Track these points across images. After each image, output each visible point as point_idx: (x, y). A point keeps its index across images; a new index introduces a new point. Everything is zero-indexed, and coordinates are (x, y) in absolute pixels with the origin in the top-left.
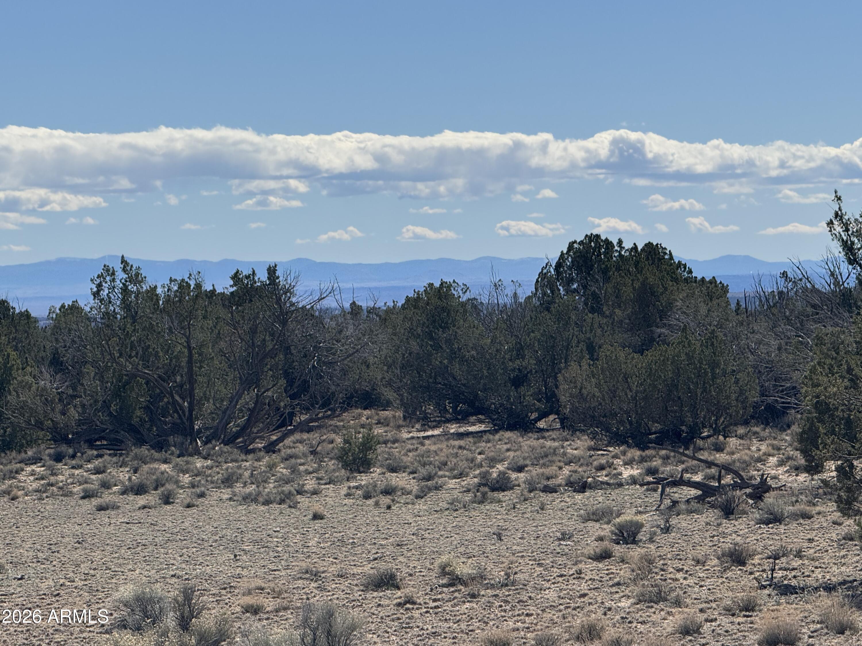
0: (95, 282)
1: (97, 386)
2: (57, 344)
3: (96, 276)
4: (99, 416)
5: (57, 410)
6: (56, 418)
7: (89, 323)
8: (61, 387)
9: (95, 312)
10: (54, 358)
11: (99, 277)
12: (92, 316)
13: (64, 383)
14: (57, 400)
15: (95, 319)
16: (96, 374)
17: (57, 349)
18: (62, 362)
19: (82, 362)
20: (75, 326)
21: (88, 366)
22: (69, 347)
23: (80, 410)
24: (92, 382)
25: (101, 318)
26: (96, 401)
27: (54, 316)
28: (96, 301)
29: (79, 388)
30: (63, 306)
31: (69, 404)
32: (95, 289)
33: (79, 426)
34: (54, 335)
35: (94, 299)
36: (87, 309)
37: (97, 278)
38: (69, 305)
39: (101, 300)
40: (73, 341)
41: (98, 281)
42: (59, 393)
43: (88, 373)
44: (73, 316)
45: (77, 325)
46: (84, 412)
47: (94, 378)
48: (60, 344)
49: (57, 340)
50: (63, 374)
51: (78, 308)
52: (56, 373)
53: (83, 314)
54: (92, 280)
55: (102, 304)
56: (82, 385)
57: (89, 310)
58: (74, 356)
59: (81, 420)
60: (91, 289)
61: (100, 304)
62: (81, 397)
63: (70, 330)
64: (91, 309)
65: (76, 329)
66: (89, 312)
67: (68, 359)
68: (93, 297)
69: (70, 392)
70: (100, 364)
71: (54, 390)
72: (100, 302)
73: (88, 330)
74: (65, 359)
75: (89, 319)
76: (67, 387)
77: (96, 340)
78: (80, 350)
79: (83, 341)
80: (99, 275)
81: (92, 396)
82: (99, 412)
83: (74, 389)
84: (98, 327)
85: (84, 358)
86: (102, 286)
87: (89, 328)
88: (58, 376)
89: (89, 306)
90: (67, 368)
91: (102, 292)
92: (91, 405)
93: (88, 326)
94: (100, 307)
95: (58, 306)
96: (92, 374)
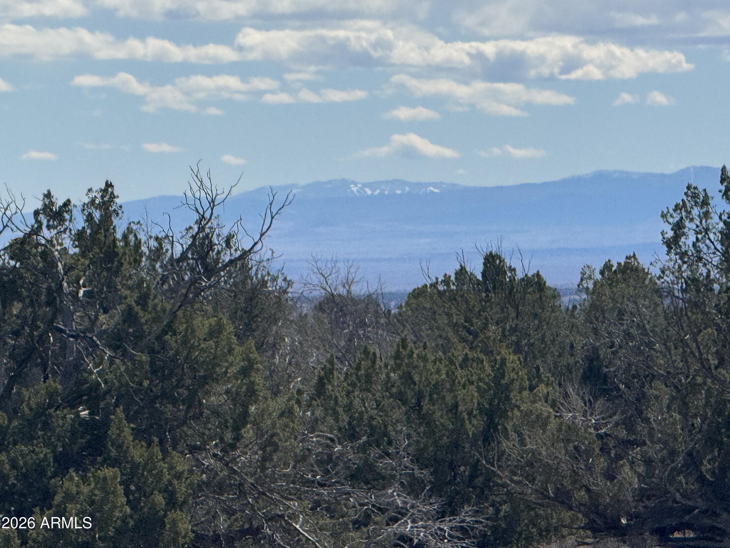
0: (671, 220)
1: (674, 423)
2: (597, 339)
3: (672, 207)
4: (681, 482)
5: (598, 470)
6: (597, 485)
7: (657, 299)
8: (606, 425)
9: (669, 278)
10: (590, 369)
11: (677, 208)
12: (666, 285)
13: (610, 417)
14: (597, 451)
15: (671, 293)
16: (673, 399)
17: (595, 350)
18: (606, 376)
19: (646, 377)
20: (631, 306)
21: (657, 383)
22: (621, 347)
23: (641, 469)
24: (666, 416)
25: (683, 291)
26: (673, 453)
27: (591, 286)
28: (673, 256)
29: (640, 427)
30: (608, 266)
31: (621, 458)
32: (670, 234)
33: (641, 500)
34: (591, 323)
35: (668, 253)
36: (655, 271)
37: (675, 210)
38: (619, 264)
39: (683, 255)
40: (629, 334)
41: (677, 218)
42: (600, 437)
43: (657, 397)
44: (628, 286)
45: (636, 303)
46: (650, 474)
47: (669, 408)
48: (603, 341)
49: (596, 331)
50: (608, 400)
51: (637, 269)
52: (596, 398)
53: (647, 282)
54: (663, 216)
55: (684, 262)
56: (647, 420)
57: (658, 273)
58: (630, 365)
59: (646, 490)
60: (662, 233)
61: (679, 261)
62: (644, 444)
63: (621, 313)
64: (663, 272)
65: (635, 311)
66: (660, 278)
67: (618, 369)
68: (665, 249)
69: (623, 433)
70: (680, 380)
71: (592, 430)
72: (681, 258)
73: (657, 314)
74: (612, 369)
75: (658, 291)
76: (617, 424)
77: (672, 331)
78: (641, 353)
79: (647, 335)
80: (677, 206)
81: (665, 443)
82: (678, 475)
83: (631, 429)
84: (676, 308)
85: (649, 367)
86: (684, 227)
87: (659, 309)
88: (599, 404)
89: (659, 265)
90: (618, 389)
91: (683, 239)
92: (663, 461)
93: (656, 305)
94: (680, 267)
95: (598, 266)
96: (665, 401)
